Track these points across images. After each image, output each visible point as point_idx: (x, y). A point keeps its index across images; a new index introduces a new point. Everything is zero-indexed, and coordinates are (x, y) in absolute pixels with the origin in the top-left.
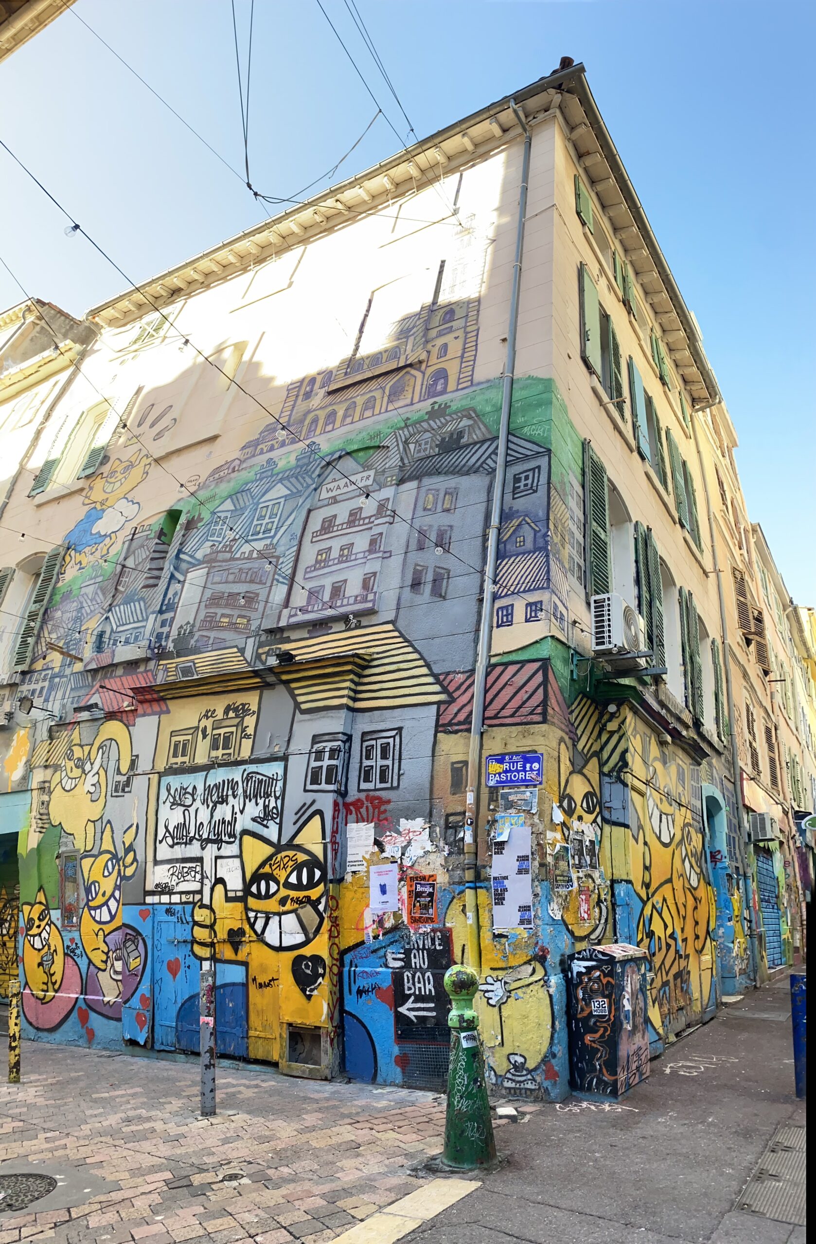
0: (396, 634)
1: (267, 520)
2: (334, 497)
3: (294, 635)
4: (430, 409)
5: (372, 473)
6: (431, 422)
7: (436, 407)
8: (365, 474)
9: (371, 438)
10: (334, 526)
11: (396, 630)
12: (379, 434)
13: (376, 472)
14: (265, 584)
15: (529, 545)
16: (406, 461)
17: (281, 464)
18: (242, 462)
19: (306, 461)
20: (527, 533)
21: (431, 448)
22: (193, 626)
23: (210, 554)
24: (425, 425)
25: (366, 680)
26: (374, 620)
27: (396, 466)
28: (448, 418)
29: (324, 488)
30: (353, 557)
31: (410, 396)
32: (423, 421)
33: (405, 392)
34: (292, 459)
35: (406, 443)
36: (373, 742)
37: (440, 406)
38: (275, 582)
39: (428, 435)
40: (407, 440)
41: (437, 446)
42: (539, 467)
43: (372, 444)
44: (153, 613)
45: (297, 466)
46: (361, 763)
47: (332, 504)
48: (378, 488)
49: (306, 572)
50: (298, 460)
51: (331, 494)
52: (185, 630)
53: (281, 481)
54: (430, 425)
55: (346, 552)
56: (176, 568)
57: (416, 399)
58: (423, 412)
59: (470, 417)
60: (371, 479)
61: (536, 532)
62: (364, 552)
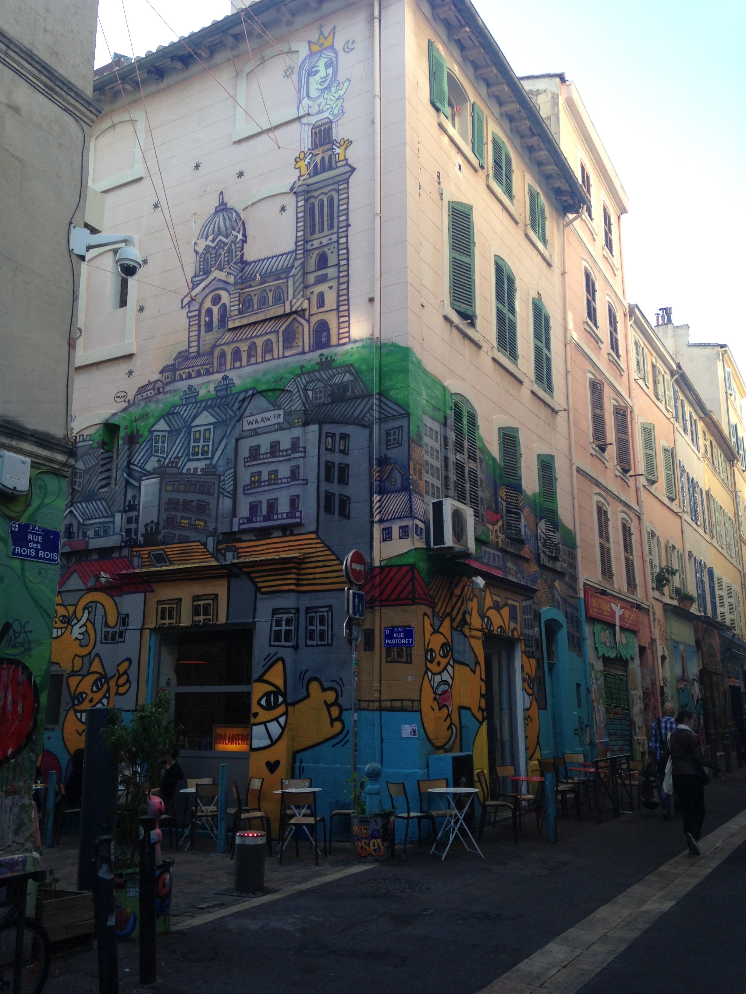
0: (319, 541)
1: (201, 444)
2: (254, 430)
3: (244, 538)
4: (319, 361)
5: (281, 412)
6: (322, 373)
7: (324, 359)
8: (277, 412)
9: (276, 381)
10: (260, 455)
11: (318, 538)
12: (282, 378)
13: (285, 412)
14: (213, 495)
15: (399, 485)
16: (307, 406)
17: (202, 392)
18: (165, 384)
19: (224, 393)
20: (397, 475)
21: (325, 396)
22: (158, 524)
23: (159, 468)
24: (317, 374)
25: (303, 572)
26: (303, 530)
27: (300, 410)
28: (334, 371)
29: (245, 420)
30: (279, 481)
31: (301, 344)
32: (316, 371)
33: (296, 340)
34: (212, 388)
35: (305, 390)
36: (314, 614)
37: (327, 358)
38: (221, 495)
39: (320, 385)
40: (305, 386)
41: (329, 396)
42: (402, 427)
43: (278, 387)
44: (118, 512)
45: (217, 397)
46: (306, 628)
47: (254, 436)
48: (288, 426)
49: (244, 490)
50: (217, 391)
51: (251, 427)
52: (151, 528)
53: (205, 408)
54: (320, 374)
55: (273, 476)
56: (129, 475)
57: (307, 349)
58: (314, 362)
59: (351, 373)
60: (282, 416)
61: (402, 476)
62: (287, 478)
